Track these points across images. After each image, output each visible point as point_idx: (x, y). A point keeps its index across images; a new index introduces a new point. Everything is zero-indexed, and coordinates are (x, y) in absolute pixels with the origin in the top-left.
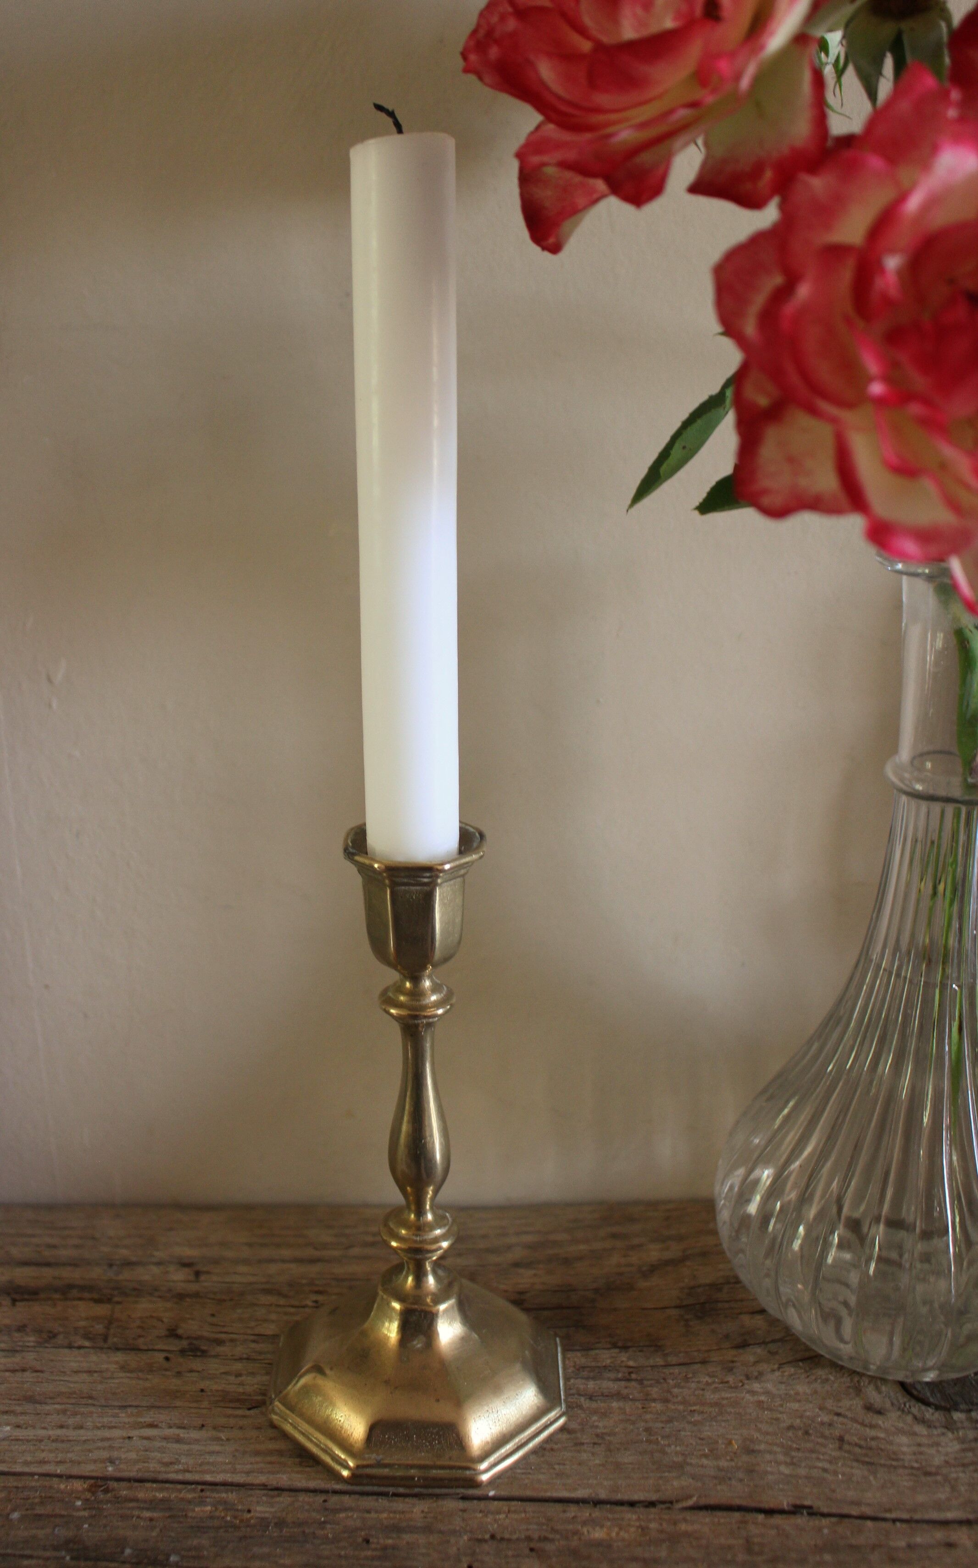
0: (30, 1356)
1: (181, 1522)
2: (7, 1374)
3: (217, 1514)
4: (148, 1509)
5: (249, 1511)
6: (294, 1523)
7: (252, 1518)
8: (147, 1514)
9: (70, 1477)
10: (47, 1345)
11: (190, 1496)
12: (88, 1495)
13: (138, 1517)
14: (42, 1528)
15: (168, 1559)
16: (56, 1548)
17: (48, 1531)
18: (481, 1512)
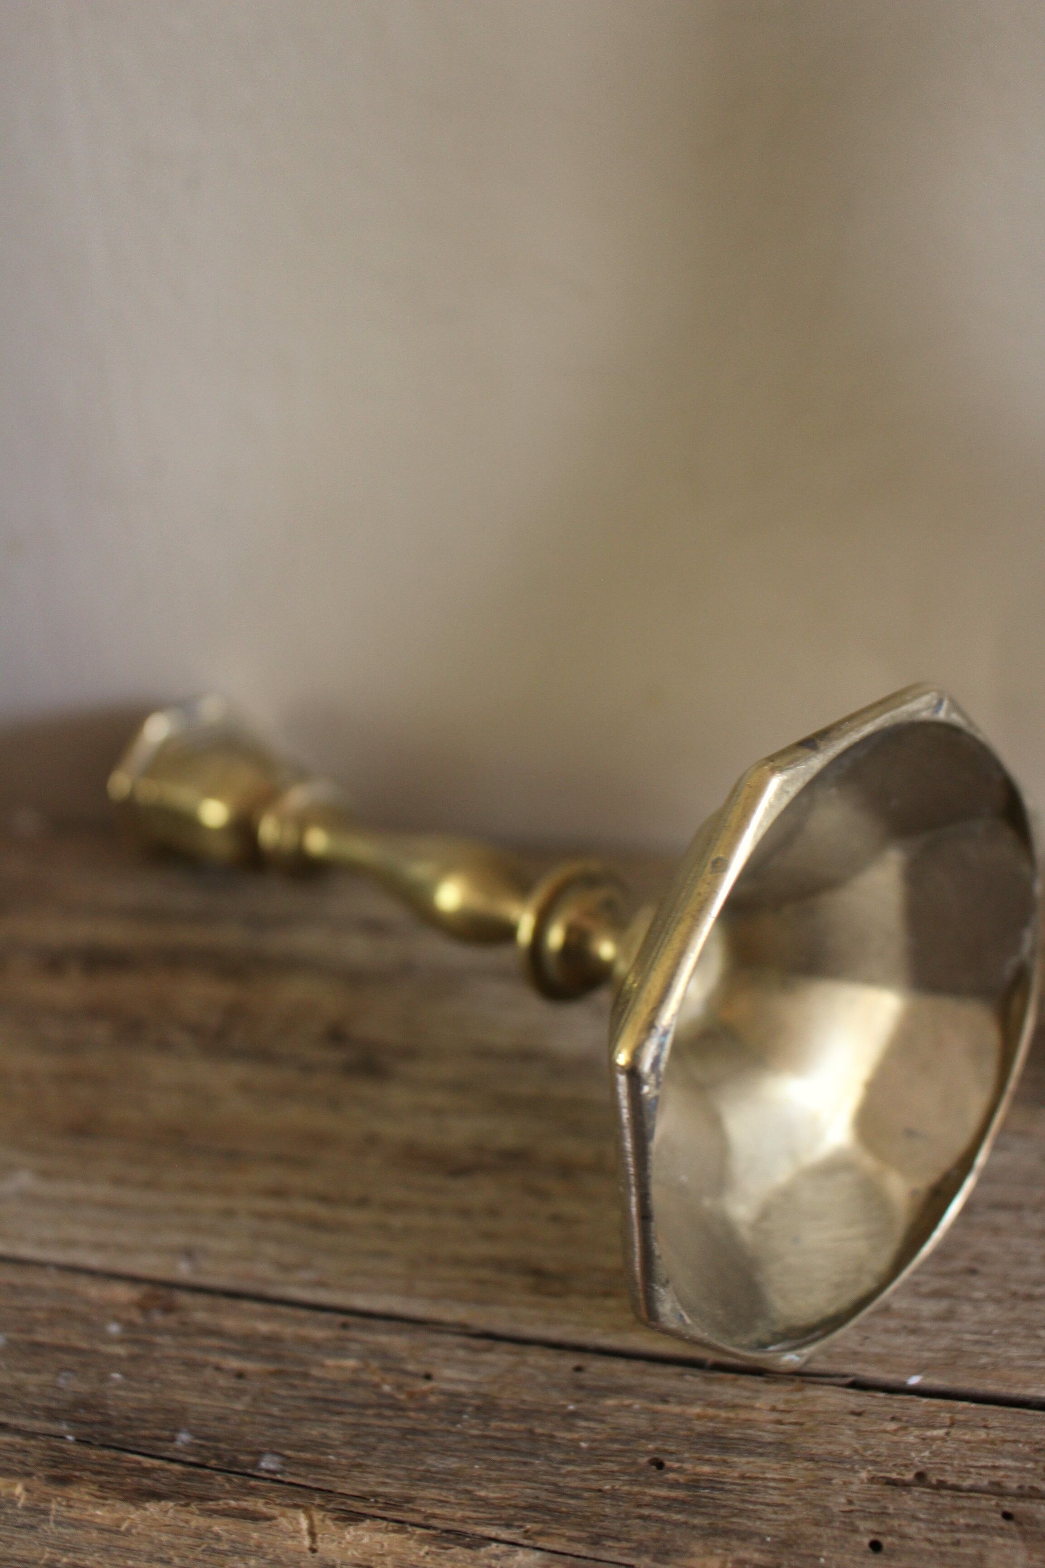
0: (94, 1058)
1: (293, 1387)
3: (365, 1376)
4: (236, 1353)
5: (428, 1377)
6: (514, 1410)
7: (432, 1392)
8: (234, 1363)
9: (112, 1276)
10: (125, 1042)
11: (319, 1334)
12: (136, 1316)
13: (218, 1368)
14: (37, 1371)
15: (255, 1465)
17: (46, 1378)
18: (893, 1419)
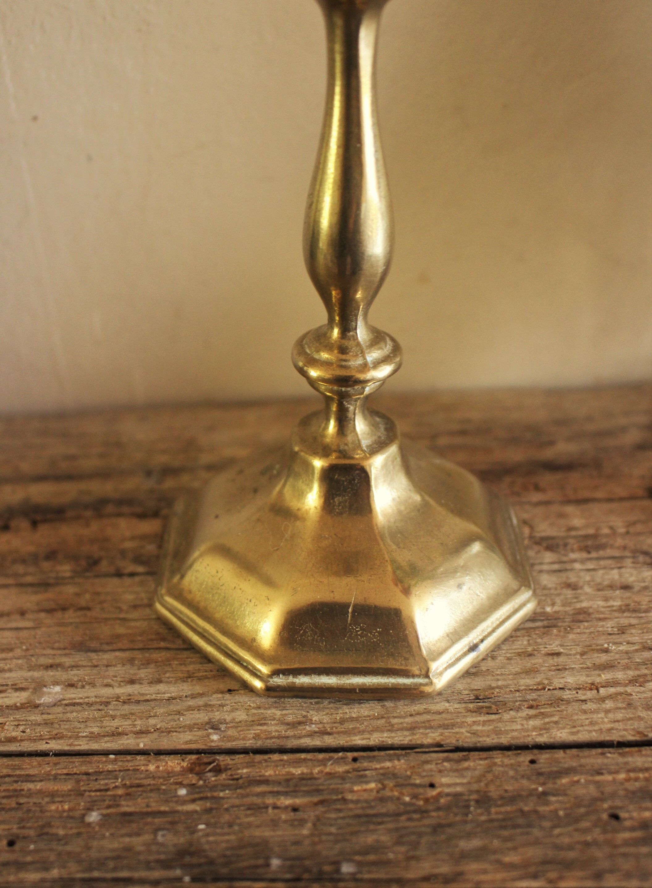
0: (70, 590)
1: (340, 810)
2: (43, 615)
3: (387, 793)
4: (286, 794)
5: (432, 786)
6: (502, 798)
7: (440, 795)
8: (287, 801)
9: (159, 753)
10: (88, 574)
11: (340, 769)
12: (193, 779)
13: (275, 807)
14: (138, 835)
15: (338, 871)
16: (166, 865)
17: (147, 837)
